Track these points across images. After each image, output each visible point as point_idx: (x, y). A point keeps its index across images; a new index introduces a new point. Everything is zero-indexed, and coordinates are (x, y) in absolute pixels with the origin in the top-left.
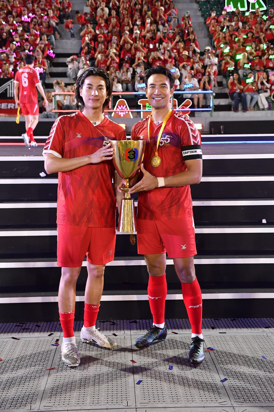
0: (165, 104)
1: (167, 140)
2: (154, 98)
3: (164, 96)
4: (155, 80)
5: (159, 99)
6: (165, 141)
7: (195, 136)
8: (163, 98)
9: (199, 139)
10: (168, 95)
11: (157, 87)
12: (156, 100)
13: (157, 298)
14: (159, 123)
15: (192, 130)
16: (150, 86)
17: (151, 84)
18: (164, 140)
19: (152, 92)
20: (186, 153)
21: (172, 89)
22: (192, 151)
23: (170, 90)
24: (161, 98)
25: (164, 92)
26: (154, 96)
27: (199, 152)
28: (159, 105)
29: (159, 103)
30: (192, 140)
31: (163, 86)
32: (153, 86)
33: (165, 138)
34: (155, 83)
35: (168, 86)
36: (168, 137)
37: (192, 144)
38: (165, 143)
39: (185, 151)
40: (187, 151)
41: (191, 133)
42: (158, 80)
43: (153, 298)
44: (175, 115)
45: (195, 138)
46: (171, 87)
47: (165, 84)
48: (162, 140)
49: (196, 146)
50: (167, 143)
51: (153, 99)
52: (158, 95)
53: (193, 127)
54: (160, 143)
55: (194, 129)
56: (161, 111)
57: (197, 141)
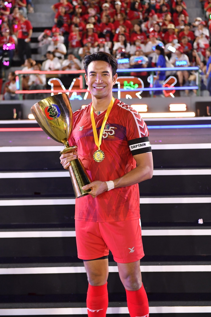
0: (107, 94)
1: (111, 132)
2: (95, 87)
3: (106, 85)
4: (95, 68)
5: (100, 88)
6: (109, 133)
7: (143, 127)
8: (104, 87)
9: (146, 130)
10: (110, 84)
11: (98, 75)
12: (96, 89)
13: (98, 311)
14: (100, 112)
15: (138, 121)
16: (91, 74)
17: (92, 72)
18: (107, 132)
19: (93, 80)
20: (134, 147)
21: (115, 76)
22: (141, 144)
23: (113, 77)
24: (103, 87)
25: (105, 80)
26: (94, 85)
27: (147, 144)
28: (100, 95)
29: (100, 92)
30: (140, 132)
31: (105, 73)
32: (94, 74)
33: (109, 130)
34: (96, 71)
35: (111, 73)
36: (112, 129)
37: (140, 137)
38: (109, 135)
39: (133, 145)
40: (135, 145)
41: (138, 125)
42: (99, 67)
43: (94, 311)
44: (119, 104)
45: (143, 130)
46: (114, 74)
47: (107, 72)
48: (105, 131)
49: (144, 139)
50: (112, 136)
51: (94, 89)
52: (99, 84)
53: (139, 118)
54: (103, 135)
55: (140, 120)
56: (103, 100)
57: (145, 132)
